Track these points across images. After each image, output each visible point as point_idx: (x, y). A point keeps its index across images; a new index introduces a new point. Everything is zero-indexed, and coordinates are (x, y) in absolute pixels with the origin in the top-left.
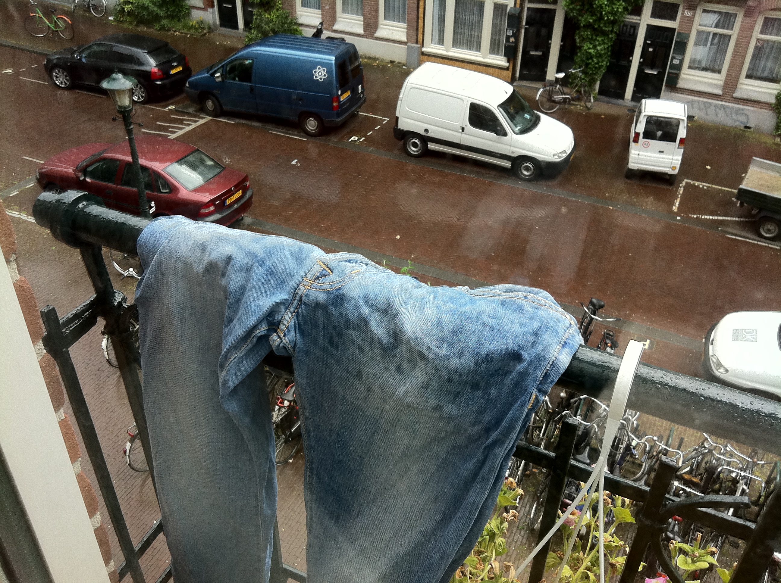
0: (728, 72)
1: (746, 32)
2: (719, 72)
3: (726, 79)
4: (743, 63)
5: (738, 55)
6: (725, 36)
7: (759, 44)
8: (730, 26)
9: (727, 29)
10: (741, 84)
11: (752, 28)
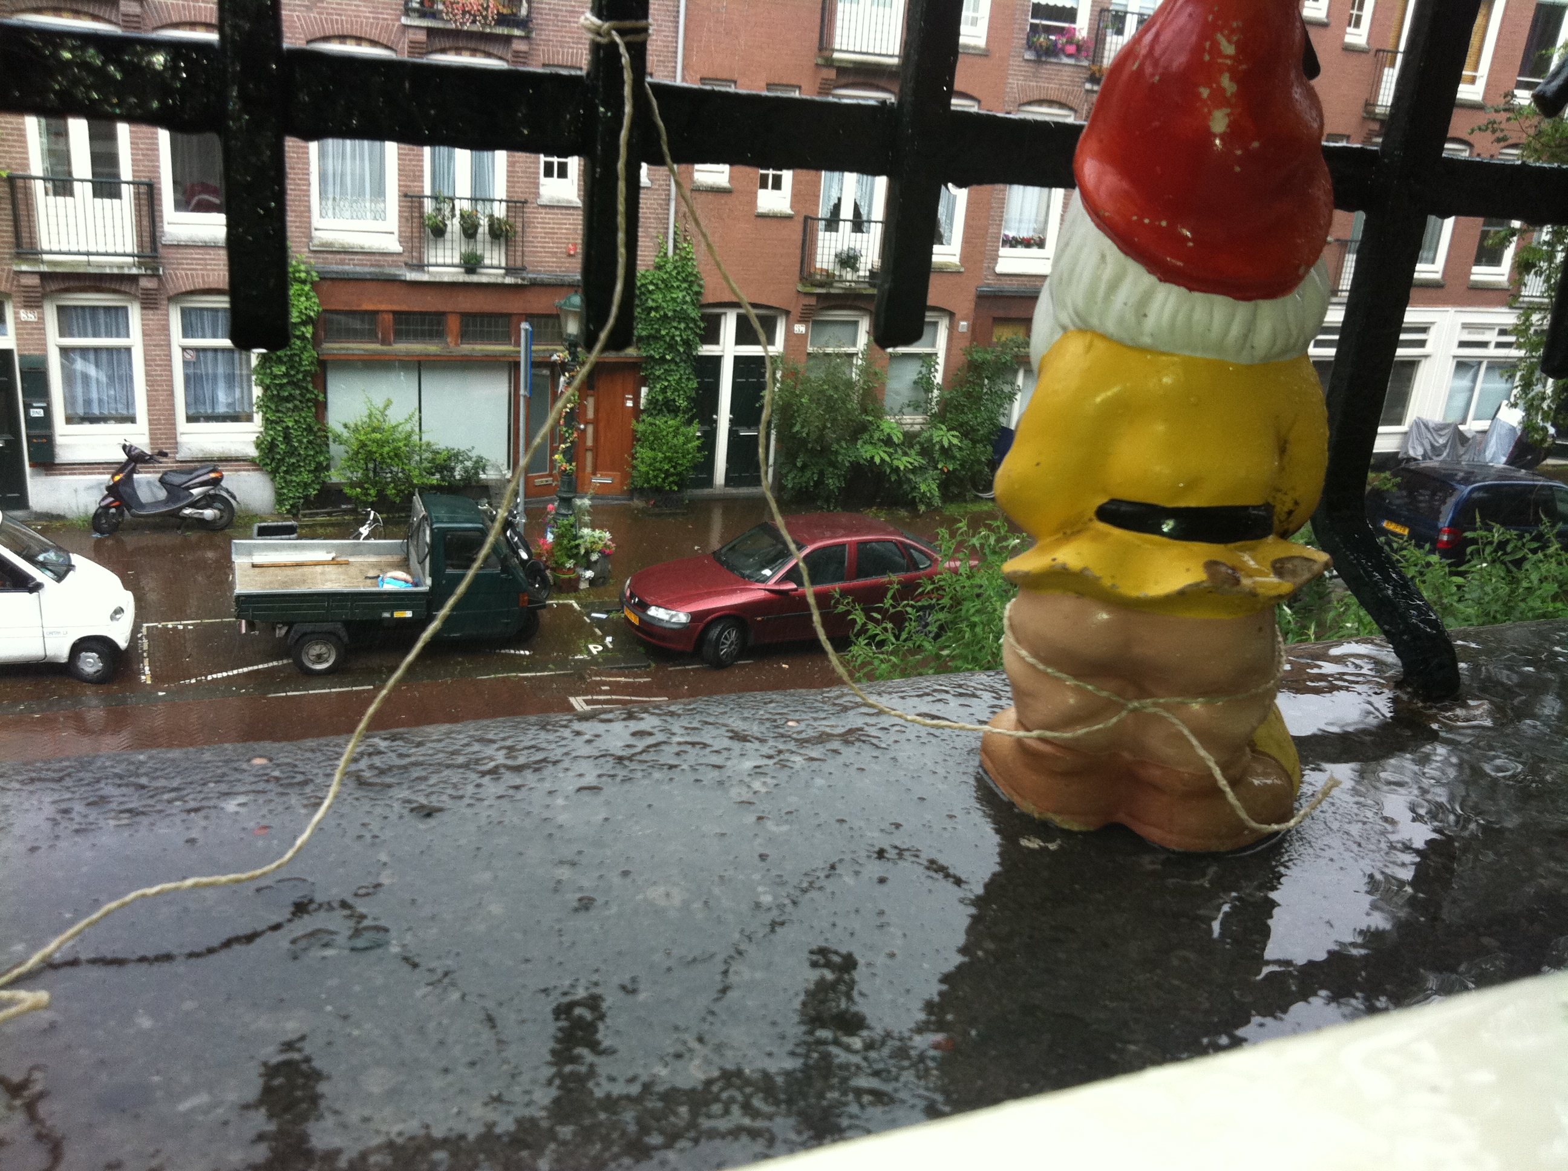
0: (149, 415)
1: (156, 339)
2: (132, 420)
3: (150, 429)
4: (171, 394)
5: (159, 384)
6: (118, 350)
7: (188, 357)
8: (122, 331)
9: (118, 336)
10: (182, 434)
11: (166, 329)
